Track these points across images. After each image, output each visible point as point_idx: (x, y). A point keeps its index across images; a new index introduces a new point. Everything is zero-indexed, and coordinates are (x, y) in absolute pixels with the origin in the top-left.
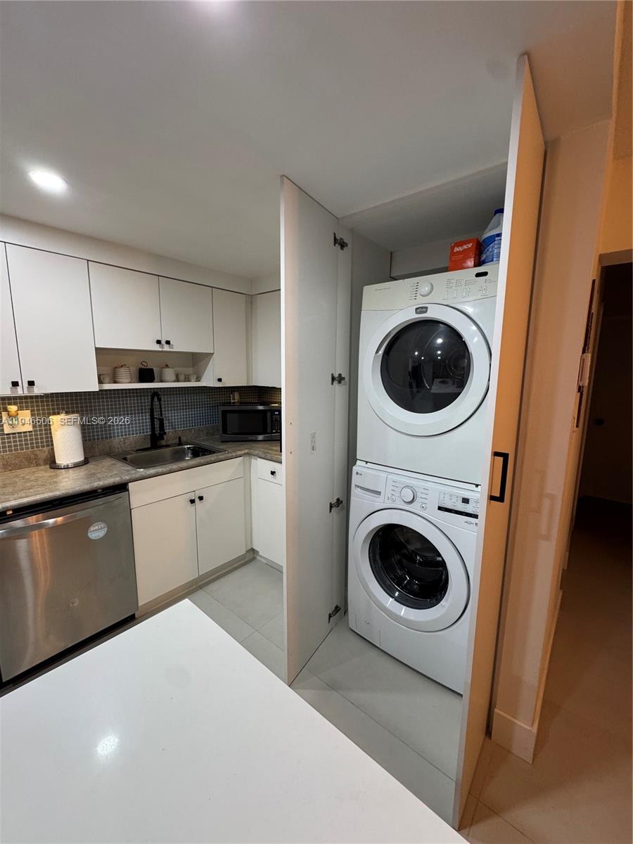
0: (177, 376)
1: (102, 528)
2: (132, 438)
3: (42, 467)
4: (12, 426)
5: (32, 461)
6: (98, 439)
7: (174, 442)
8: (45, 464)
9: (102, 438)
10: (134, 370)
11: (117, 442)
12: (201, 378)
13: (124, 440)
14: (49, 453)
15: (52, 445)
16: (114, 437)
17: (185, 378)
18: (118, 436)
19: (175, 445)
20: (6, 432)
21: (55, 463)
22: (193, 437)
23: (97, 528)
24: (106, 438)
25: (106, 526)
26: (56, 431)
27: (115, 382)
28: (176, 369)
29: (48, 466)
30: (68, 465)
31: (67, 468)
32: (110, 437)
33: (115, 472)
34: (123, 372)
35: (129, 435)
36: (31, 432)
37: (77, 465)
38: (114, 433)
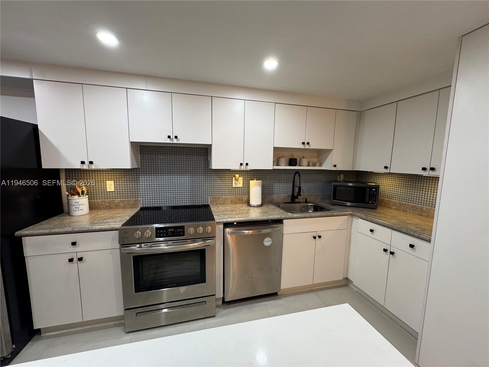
0: (309, 163)
1: (269, 241)
2: (282, 196)
3: (244, 205)
4: (236, 184)
5: (240, 201)
6: (267, 194)
7: (302, 201)
8: (245, 203)
9: (269, 194)
10: (288, 159)
11: (275, 197)
12: (322, 165)
13: (278, 197)
14: (247, 198)
15: (249, 195)
16: (274, 194)
17: (313, 164)
18: (276, 194)
19: (303, 202)
20: (233, 187)
21: (250, 203)
22: (313, 200)
23: (267, 240)
24: (271, 194)
25: (271, 240)
26: (252, 188)
27: (278, 165)
28: (308, 159)
29: (246, 205)
30: (254, 205)
31: (254, 207)
32: (272, 194)
33: (276, 213)
34: (283, 161)
35: (281, 194)
36: (241, 187)
37: (258, 206)
38: (274, 192)
